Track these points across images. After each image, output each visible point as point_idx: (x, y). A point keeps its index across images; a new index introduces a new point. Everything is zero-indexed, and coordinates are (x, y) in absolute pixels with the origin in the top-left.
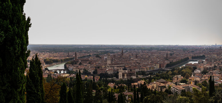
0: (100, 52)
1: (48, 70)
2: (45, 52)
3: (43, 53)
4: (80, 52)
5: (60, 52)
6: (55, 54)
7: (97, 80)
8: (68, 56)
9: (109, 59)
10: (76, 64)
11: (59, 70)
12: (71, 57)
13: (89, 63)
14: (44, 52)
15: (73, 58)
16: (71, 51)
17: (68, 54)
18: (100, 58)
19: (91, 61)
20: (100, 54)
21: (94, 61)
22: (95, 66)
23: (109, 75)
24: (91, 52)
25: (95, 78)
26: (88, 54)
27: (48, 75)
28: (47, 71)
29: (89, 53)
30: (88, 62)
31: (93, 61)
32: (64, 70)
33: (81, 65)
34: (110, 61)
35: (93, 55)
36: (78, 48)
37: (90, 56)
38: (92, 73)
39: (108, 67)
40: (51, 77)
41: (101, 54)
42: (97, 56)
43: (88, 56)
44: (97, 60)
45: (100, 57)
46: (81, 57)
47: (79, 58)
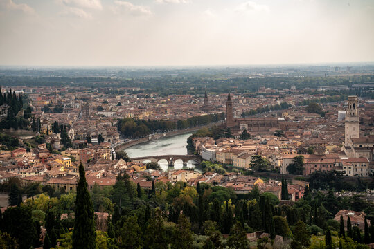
0: (327, 92)
1: (127, 160)
2: (126, 94)
3: (118, 97)
4: (249, 92)
5: (178, 93)
6: (162, 103)
7: (297, 197)
8: (204, 109)
9: (354, 119)
10: (229, 136)
11: (167, 157)
12: (213, 113)
13: (278, 134)
14: (121, 93)
15: (222, 116)
16: (217, 91)
17: (206, 101)
18: (323, 115)
19: (287, 127)
20: (323, 101)
21: (298, 127)
22: (299, 143)
23: (352, 179)
24: (290, 92)
25: (291, 189)
26: (279, 102)
27: (119, 178)
28: (121, 162)
29: (282, 97)
30: (273, 130)
31: (294, 125)
32: (185, 159)
33: (248, 142)
34: (357, 127)
35: (298, 104)
36: (246, 80)
37: (285, 106)
38: (284, 171)
39: (348, 148)
40: (127, 183)
41: (331, 101)
42: (312, 108)
43: (277, 108)
44: (311, 122)
45: (324, 110)
46: (252, 113)
47: (243, 115)
